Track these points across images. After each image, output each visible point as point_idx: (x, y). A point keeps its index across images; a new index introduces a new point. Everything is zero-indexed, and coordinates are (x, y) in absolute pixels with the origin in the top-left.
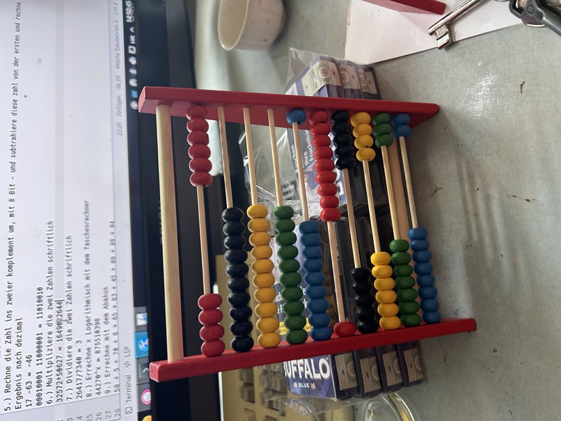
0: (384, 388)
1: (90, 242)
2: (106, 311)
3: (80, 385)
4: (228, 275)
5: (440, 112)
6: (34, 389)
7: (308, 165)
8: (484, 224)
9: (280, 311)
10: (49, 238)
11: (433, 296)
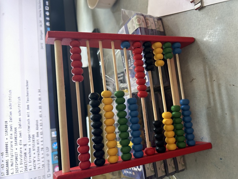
0: (167, 174)
1: (29, 100)
2: (37, 131)
3: (26, 165)
4: (92, 127)
5: (195, 41)
6: (5, 168)
7: (131, 66)
8: (217, 98)
9: (117, 136)
10: (10, 98)
11: (192, 133)
